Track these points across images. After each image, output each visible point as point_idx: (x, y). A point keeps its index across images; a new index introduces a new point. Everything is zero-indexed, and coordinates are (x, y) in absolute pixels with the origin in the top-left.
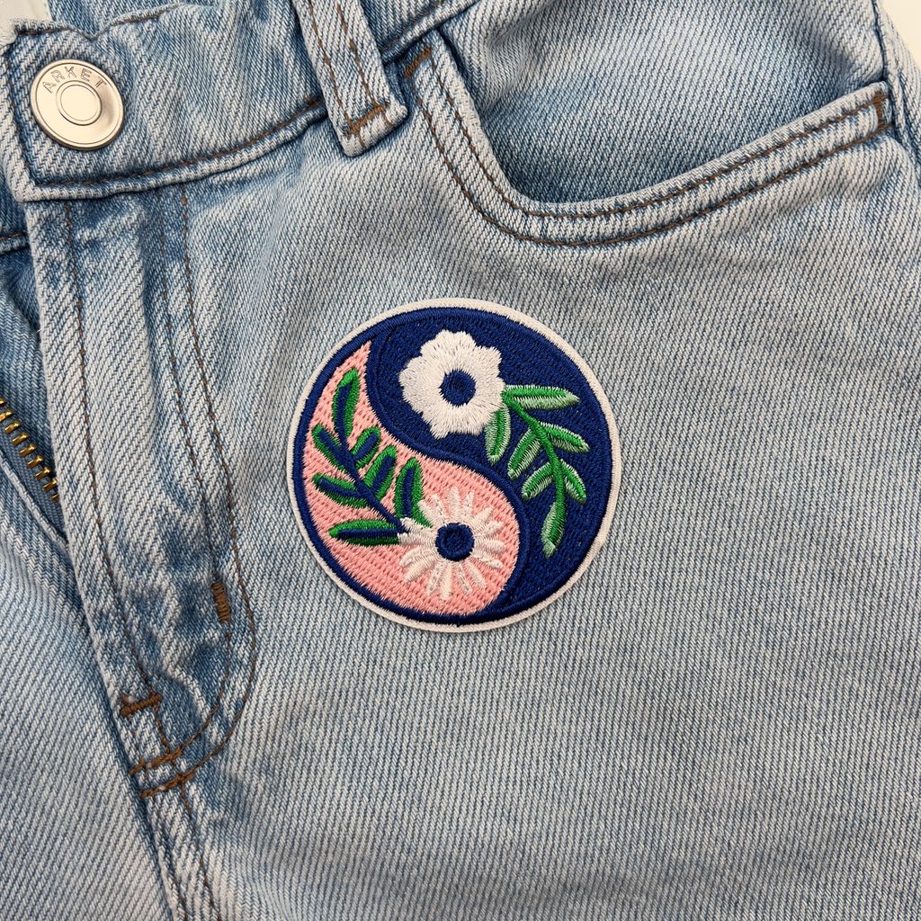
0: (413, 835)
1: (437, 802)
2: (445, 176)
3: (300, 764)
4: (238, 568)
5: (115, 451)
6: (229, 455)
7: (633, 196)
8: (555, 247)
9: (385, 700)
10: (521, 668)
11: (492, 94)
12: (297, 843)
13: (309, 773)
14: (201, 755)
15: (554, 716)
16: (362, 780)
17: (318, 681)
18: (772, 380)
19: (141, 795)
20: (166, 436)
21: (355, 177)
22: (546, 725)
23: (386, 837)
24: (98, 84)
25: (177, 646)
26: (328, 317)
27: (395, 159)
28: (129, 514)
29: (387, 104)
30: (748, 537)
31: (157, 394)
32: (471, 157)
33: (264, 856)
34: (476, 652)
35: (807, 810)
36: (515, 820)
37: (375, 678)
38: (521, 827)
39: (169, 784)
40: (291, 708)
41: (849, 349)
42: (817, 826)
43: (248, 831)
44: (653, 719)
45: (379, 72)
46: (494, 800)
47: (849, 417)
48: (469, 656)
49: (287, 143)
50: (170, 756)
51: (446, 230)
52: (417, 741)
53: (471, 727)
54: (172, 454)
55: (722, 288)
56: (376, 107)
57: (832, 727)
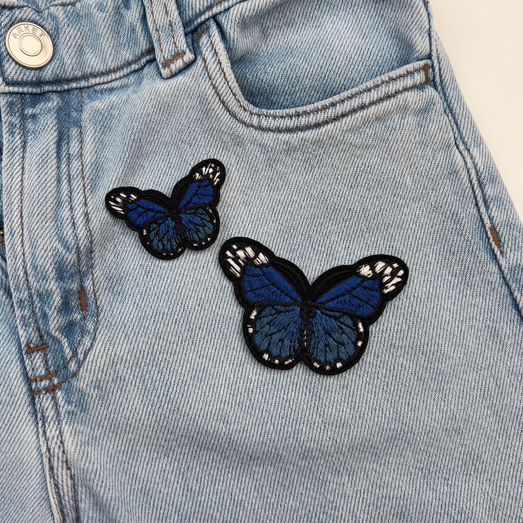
0: (174, 426)
1: (187, 411)
2: (211, 91)
3: (117, 387)
4: (93, 284)
5: (34, 218)
6: (93, 225)
7: (304, 108)
8: (265, 131)
9: (164, 357)
10: (236, 346)
11: (239, 53)
12: (113, 426)
13: (121, 392)
14: (65, 377)
15: (251, 371)
16: (149, 397)
17: (129, 345)
18: (370, 206)
19: (33, 395)
20: (61, 213)
21: (166, 89)
22: (247, 375)
23: (160, 426)
24: (41, 35)
25: (58, 320)
26: (149, 160)
27: (186, 80)
28: (39, 250)
29: (185, 53)
31: (58, 191)
32: (225, 83)
33: (96, 431)
34: (214, 336)
35: (377, 425)
36: (227, 422)
37: (160, 346)
38: (230, 426)
39: (47, 390)
40: (113, 356)
41: (408, 190)
42: (382, 433)
43: (88, 419)
45: (182, 37)
46: (217, 412)
47: (407, 226)
48: (210, 338)
49: (135, 71)
50: (50, 376)
51: (210, 119)
52: (179, 380)
53: (208, 374)
54: (64, 222)
55: (347, 157)
56: (179, 54)
57: (391, 383)
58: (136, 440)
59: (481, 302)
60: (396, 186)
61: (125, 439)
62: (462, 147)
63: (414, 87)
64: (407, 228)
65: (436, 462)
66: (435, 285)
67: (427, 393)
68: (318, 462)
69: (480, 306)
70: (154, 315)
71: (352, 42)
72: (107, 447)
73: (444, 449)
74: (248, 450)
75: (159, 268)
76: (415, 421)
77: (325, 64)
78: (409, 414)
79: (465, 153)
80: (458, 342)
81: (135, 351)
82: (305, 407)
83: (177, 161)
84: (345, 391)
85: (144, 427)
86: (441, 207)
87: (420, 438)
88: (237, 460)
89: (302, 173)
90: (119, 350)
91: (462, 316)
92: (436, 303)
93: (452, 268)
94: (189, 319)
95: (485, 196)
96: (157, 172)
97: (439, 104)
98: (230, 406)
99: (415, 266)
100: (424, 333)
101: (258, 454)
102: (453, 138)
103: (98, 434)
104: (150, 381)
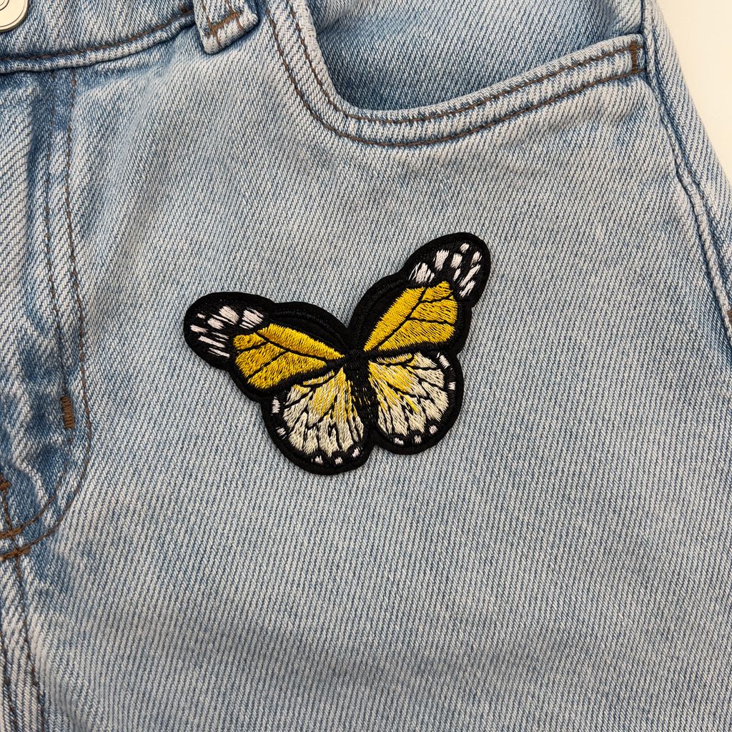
0: (209, 618)
1: (231, 596)
2: (282, 75)
3: (119, 553)
4: (84, 386)
6: (84, 292)
7: (433, 108)
8: (368, 145)
9: (196, 508)
10: (314, 492)
11: (331, 15)
12: (112, 616)
13: (126, 561)
14: (36, 535)
15: (337, 533)
16: (170, 571)
17: (139, 487)
18: (535, 271)
20: (32, 272)
21: (210, 71)
23: (187, 618)
25: (26, 444)
26: (180, 187)
27: (243, 57)
29: (241, 12)
30: (505, 398)
31: (29, 236)
32: (305, 62)
33: (84, 625)
34: (278, 475)
35: (538, 622)
36: (296, 615)
37: (190, 489)
38: (300, 621)
39: (6, 556)
40: (113, 504)
41: (598, 248)
42: (545, 636)
43: (71, 603)
44: (417, 540)
46: (280, 598)
47: (595, 306)
48: (271, 478)
49: (162, 42)
50: (11, 533)
51: (279, 122)
52: (220, 545)
53: (266, 537)
54: (36, 286)
55: (500, 190)
56: (232, 14)
57: (562, 557)
58: (150, 640)
59: (710, 430)
60: (579, 240)
61: (131, 638)
62: (687, 180)
63: (613, 78)
64: (594, 308)
65: (630, 684)
66: (637, 402)
67: (618, 573)
68: (442, 680)
69: (709, 438)
70: (182, 439)
72: (103, 649)
73: (643, 662)
74: (329, 660)
76: (598, 617)
77: (469, 37)
78: (589, 605)
79: (693, 189)
80: (672, 494)
81: (149, 496)
82: (423, 593)
83: (224, 191)
84: (487, 568)
85: (162, 619)
86: (650, 276)
87: (606, 645)
88: (311, 676)
89: (426, 213)
90: (123, 494)
91: (678, 452)
92: (637, 432)
93: (664, 376)
94: (239, 446)
95: (722, 259)
96: (193, 207)
97: (654, 110)
98: (300, 589)
99: (605, 371)
100: (617, 479)
101: (345, 666)
102: (673, 164)
103: (88, 629)
104: (172, 546)
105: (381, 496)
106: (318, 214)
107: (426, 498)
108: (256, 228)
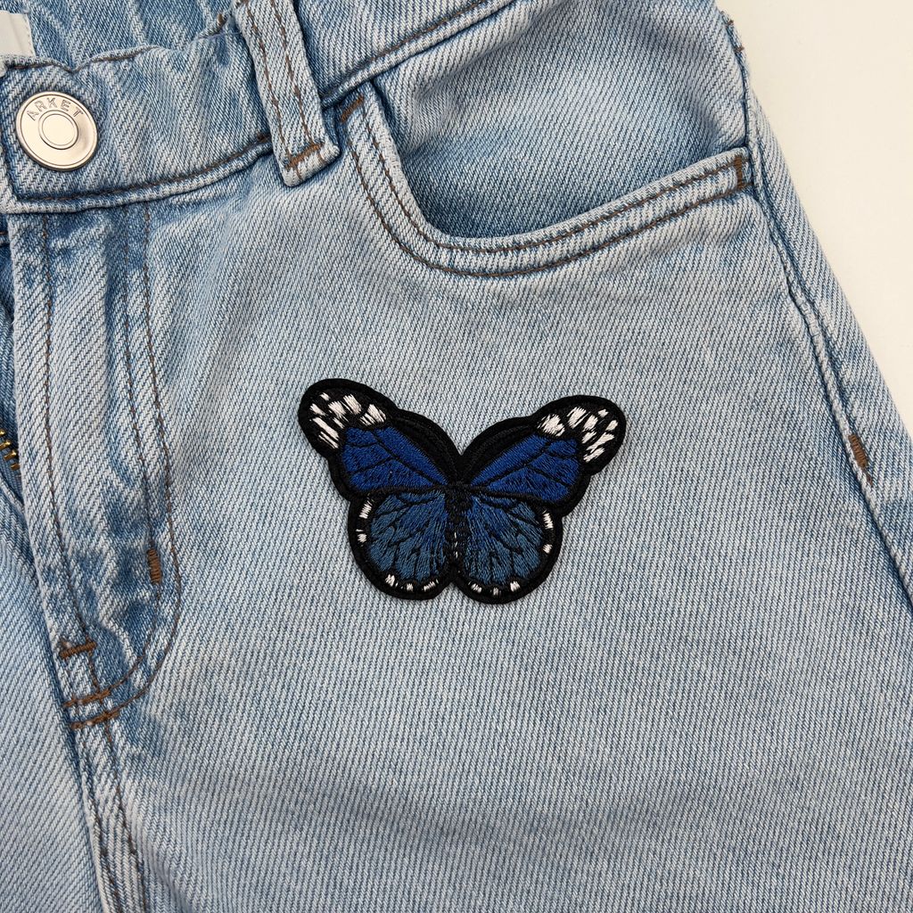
0: (310, 778)
1: (333, 753)
2: (367, 210)
3: (213, 713)
4: (172, 538)
5: (69, 430)
6: (170, 439)
7: (528, 236)
8: (461, 276)
9: (293, 661)
10: (415, 641)
11: (416, 140)
12: (207, 779)
13: (221, 721)
14: (125, 697)
15: (441, 684)
16: (268, 730)
17: (232, 642)
18: (642, 401)
19: (71, 728)
20: (115, 420)
21: (291, 206)
22: (434, 690)
23: (287, 778)
24: (76, 114)
25: (112, 602)
27: (325, 191)
28: (79, 484)
29: (322, 144)
30: (615, 534)
31: (110, 382)
32: (391, 195)
33: (178, 789)
34: (376, 624)
35: (656, 774)
36: (401, 772)
37: (285, 642)
38: (405, 778)
39: (95, 720)
40: (206, 662)
41: (708, 374)
42: (665, 789)
43: (165, 767)
44: (526, 689)
45: (317, 116)
46: (383, 754)
47: (707, 434)
48: (370, 628)
49: (238, 172)
50: (99, 696)
51: (367, 256)
52: (319, 699)
53: (367, 690)
54: (120, 435)
55: (601, 319)
56: (312, 146)
57: (681, 704)
58: (247, 803)
59: (834, 563)
60: (687, 366)
61: (227, 801)
62: (801, 299)
63: (717, 197)
64: (706, 437)
65: (758, 837)
66: (756, 535)
67: (742, 719)
68: (557, 837)
69: (832, 571)
70: (275, 590)
71: (611, 118)
72: (198, 814)
73: (772, 814)
74: (436, 818)
75: (283, 508)
76: (721, 768)
77: (563, 158)
78: (711, 755)
79: (807, 309)
80: (795, 632)
81: (243, 651)
82: (534, 745)
83: (311, 327)
84: (601, 717)
85: (260, 780)
86: (765, 402)
87: (730, 797)
88: (418, 835)
90: (216, 650)
91: (801, 588)
92: (757, 567)
93: (784, 506)
94: (335, 596)
95: (841, 381)
96: (277, 345)
97: (762, 226)
98: (405, 743)
99: (720, 503)
100: (736, 618)
101: (453, 825)
102: (785, 283)
103: (183, 793)
104: (269, 702)
105: (486, 643)
106: (411, 348)
107: (534, 644)
108: (347, 365)
